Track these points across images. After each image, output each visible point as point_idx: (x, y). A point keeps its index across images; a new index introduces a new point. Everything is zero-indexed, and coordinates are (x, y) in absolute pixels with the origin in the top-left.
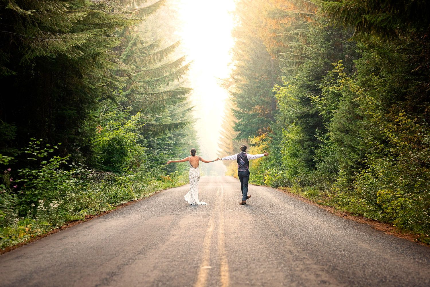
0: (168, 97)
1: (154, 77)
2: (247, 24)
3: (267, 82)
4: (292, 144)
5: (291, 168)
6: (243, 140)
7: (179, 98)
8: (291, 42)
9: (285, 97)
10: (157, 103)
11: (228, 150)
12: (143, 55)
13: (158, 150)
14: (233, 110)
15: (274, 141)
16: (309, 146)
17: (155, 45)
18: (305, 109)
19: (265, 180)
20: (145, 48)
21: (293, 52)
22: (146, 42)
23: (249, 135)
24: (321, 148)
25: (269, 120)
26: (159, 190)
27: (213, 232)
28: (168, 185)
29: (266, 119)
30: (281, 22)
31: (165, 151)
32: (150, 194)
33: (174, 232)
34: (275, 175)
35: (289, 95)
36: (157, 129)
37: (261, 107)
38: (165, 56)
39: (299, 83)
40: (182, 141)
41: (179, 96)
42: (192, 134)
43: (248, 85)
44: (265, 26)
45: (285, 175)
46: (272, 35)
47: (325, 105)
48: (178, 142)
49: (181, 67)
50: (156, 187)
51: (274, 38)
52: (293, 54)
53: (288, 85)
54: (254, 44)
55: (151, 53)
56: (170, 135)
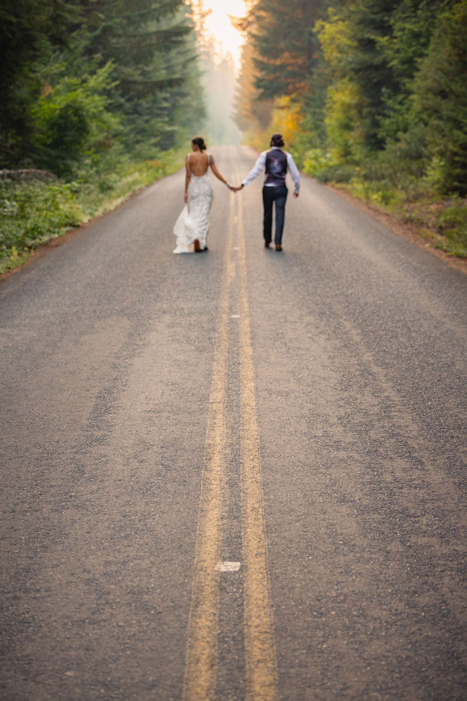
0: (158, 41)
1: (137, 11)
4: (342, 110)
6: (266, 101)
7: (174, 42)
9: (333, 39)
10: (142, 49)
13: (147, 117)
16: (370, 114)
18: (366, 57)
23: (275, 94)
24: (389, 117)
26: (138, 188)
28: (155, 174)
31: (158, 117)
32: (120, 201)
34: (320, 159)
35: (339, 36)
36: (142, 88)
37: (292, 55)
39: (358, 17)
40: (182, 102)
41: (174, 39)
42: (197, 92)
43: (275, 24)
47: (398, 51)
48: (177, 105)
53: (336, 22)
56: (164, 95)
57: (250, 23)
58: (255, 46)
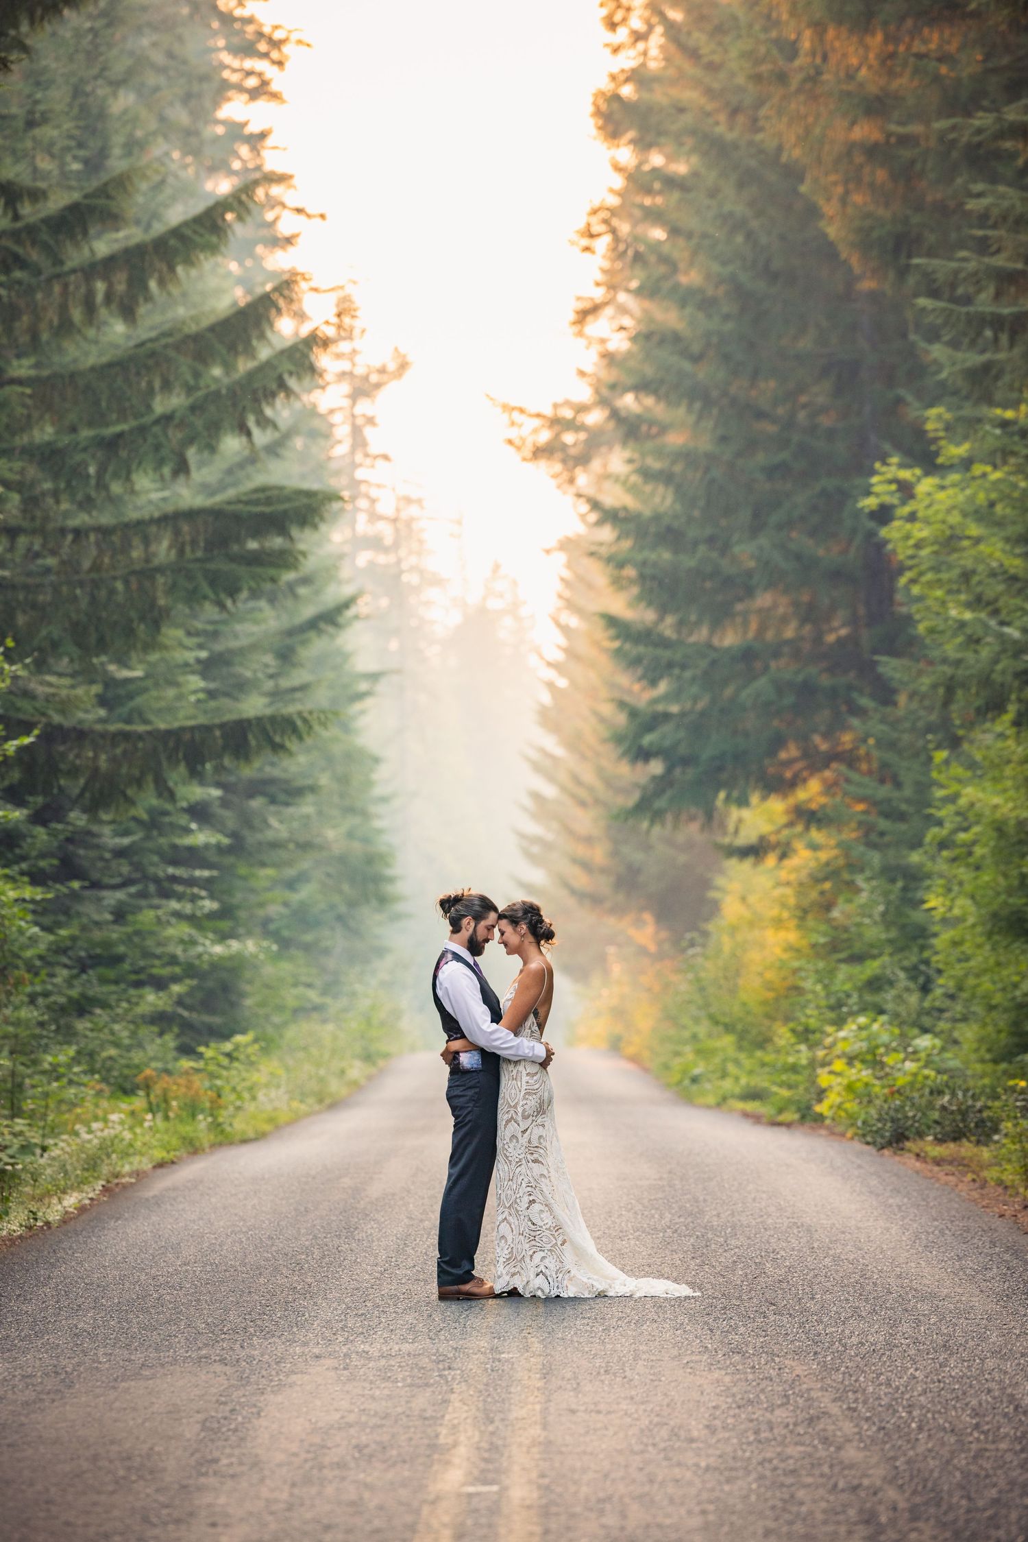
0: (181, 552)
1: (91, 424)
2: (693, 54)
3: (831, 434)
4: (997, 851)
5: (991, 1008)
6: (677, 818)
7: (255, 559)
8: (979, 187)
9: (950, 542)
10: (112, 592)
11: (581, 880)
12: (18, 274)
13: (120, 895)
14: (611, 621)
15: (883, 824)
17: (91, 209)
19: (821, 1094)
20: (31, 230)
21: (998, 251)
22: (36, 195)
23: (718, 786)
25: (850, 688)
26: (127, 1168)
27: (470, 1495)
28: (186, 1129)
29: (825, 681)
30: (918, 47)
31: (166, 894)
32: (71, 1201)
33: (222, 1500)
34: (890, 1060)
35: (974, 530)
36: (113, 760)
37: (796, 604)
38: (162, 283)
40: (278, 825)
41: (253, 545)
42: (344, 780)
43: (711, 457)
44: (814, 77)
45: (952, 1060)
46: (858, 133)
48: (251, 838)
49: (264, 353)
50: (106, 1148)
51: (872, 151)
52: (1000, 261)
53: (967, 464)
54: (741, 185)
55: (69, 265)
56: (196, 792)
57: (594, 443)
58: (616, 562)
